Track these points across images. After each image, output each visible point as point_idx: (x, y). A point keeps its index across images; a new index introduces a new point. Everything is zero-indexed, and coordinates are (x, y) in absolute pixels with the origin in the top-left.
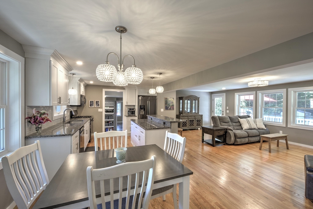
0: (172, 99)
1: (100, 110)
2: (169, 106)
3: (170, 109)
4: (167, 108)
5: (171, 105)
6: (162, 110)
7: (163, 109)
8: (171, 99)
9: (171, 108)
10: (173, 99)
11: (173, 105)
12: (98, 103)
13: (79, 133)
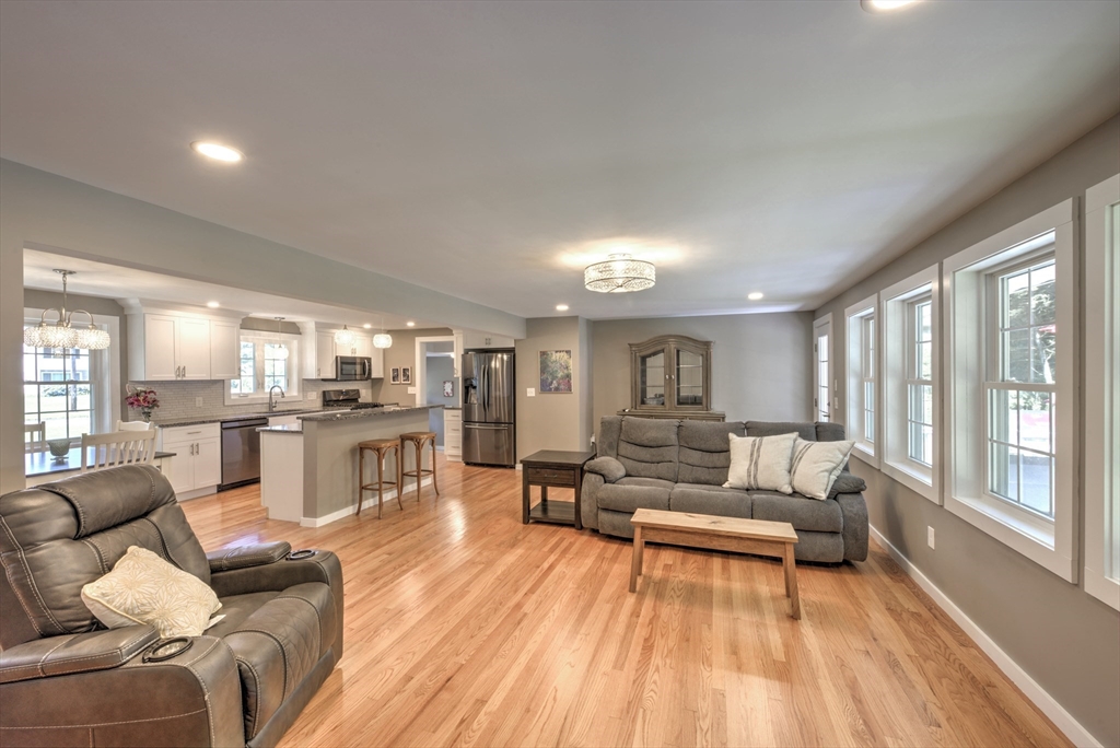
0: (562, 354)
1: (411, 390)
2: (554, 378)
3: (557, 389)
4: (545, 387)
5: (560, 374)
6: (531, 392)
7: (533, 390)
8: (558, 354)
9: (562, 387)
10: (565, 356)
11: (568, 376)
12: (407, 374)
13: (222, 428)
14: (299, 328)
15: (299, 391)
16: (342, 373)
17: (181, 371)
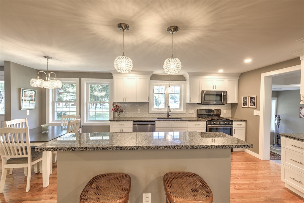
1: (256, 112)
12: (254, 101)
13: (133, 124)
14: (185, 78)
15: (184, 109)
16: (204, 100)
17: (125, 98)
